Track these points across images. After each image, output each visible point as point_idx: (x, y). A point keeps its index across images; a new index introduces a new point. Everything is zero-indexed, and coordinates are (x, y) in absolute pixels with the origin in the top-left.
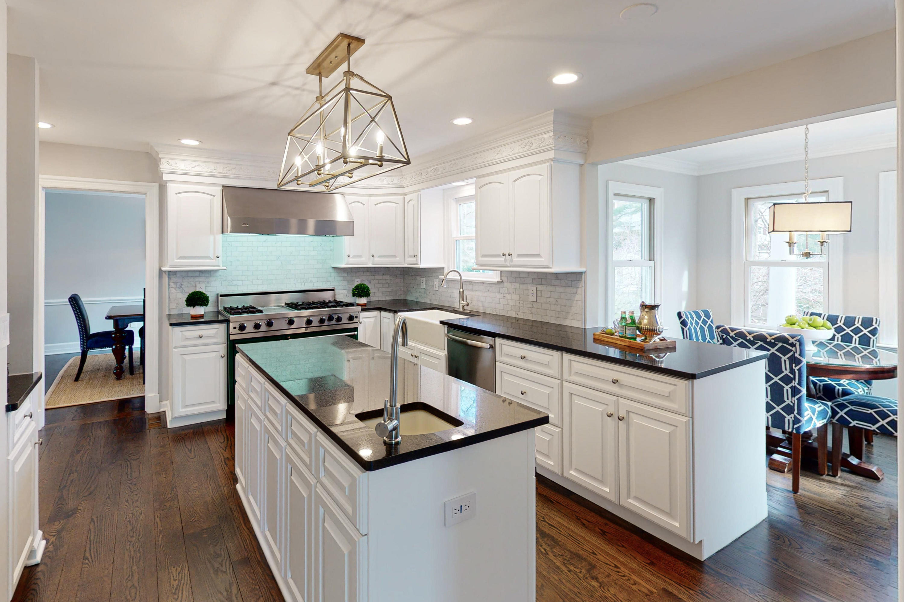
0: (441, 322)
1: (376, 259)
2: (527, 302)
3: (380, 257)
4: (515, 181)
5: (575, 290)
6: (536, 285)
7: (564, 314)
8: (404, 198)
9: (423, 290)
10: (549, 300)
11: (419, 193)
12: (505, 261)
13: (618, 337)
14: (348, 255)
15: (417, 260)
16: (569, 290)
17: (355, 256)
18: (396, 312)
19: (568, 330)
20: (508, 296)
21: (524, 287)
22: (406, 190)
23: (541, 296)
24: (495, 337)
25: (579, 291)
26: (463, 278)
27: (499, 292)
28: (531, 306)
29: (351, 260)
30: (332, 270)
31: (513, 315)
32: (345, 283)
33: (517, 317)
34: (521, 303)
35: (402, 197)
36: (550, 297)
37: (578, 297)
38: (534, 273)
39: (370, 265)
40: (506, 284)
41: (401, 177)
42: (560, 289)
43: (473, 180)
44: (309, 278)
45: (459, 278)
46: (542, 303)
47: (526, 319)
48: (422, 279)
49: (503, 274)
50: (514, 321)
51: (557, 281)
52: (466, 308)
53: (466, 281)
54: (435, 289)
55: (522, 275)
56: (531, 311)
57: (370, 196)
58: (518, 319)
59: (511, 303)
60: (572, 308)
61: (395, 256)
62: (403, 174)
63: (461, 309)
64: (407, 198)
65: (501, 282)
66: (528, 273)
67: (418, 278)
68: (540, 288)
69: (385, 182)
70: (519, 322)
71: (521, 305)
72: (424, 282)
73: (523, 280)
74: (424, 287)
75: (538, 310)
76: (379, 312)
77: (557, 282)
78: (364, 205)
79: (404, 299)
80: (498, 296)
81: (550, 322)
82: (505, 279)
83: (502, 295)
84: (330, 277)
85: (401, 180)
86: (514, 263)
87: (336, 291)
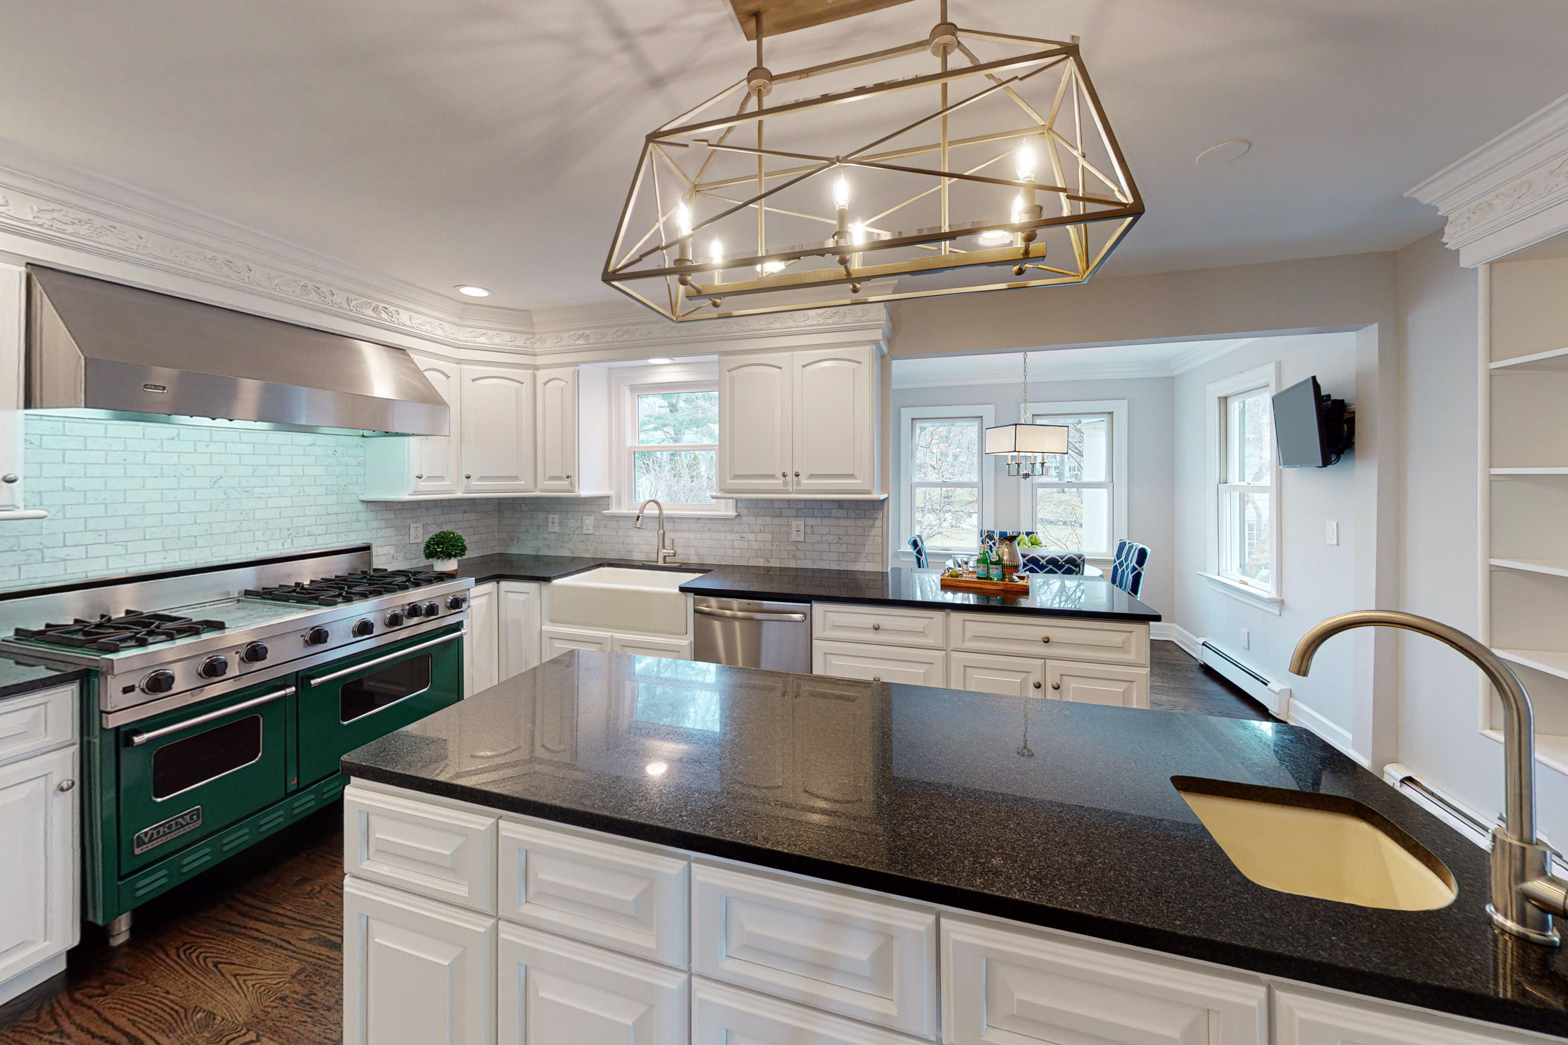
0: (683, 589)
1: (474, 483)
2: (786, 544)
3: (482, 478)
4: (804, 366)
5: (870, 522)
6: (803, 519)
7: (853, 555)
8: (535, 376)
9: (553, 536)
10: (825, 538)
11: (577, 368)
12: (785, 484)
13: (976, 580)
14: (417, 474)
15: (572, 484)
16: (860, 522)
17: (430, 478)
18: (547, 580)
19: (859, 576)
20: (751, 537)
21: (783, 521)
22: (539, 361)
23: (813, 533)
24: (810, 602)
25: (878, 523)
26: (665, 512)
27: (731, 532)
28: (794, 548)
29: (423, 485)
30: (360, 507)
31: (761, 563)
32: (391, 532)
33: (768, 565)
34: (774, 545)
35: (530, 372)
36: (829, 534)
37: (875, 532)
38: (800, 500)
39: (459, 495)
40: (745, 519)
41: (531, 336)
42: (843, 522)
43: (715, 357)
44: (304, 527)
45: (658, 512)
46: (813, 543)
47: (785, 568)
48: (550, 516)
49: (739, 505)
50: (762, 572)
51: (841, 511)
52: (668, 559)
53: (672, 519)
54: (585, 532)
55: (776, 505)
56: (794, 556)
57: (459, 362)
58: (768, 569)
59: (755, 545)
60: (866, 546)
61: (515, 478)
62: (536, 331)
63: (661, 563)
64: (542, 375)
65: (739, 516)
66: (806, 501)
67: (541, 515)
68: (810, 521)
69: (497, 340)
70: (771, 573)
71: (774, 547)
72: (557, 521)
73: (778, 511)
74: (557, 529)
75: (807, 553)
76: (495, 583)
77: (842, 513)
78: (448, 377)
79: (501, 554)
80: (729, 536)
81: (827, 568)
82: (743, 511)
83: (738, 535)
84: (357, 520)
85: (532, 340)
86: (801, 488)
87: (374, 550)
